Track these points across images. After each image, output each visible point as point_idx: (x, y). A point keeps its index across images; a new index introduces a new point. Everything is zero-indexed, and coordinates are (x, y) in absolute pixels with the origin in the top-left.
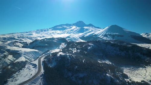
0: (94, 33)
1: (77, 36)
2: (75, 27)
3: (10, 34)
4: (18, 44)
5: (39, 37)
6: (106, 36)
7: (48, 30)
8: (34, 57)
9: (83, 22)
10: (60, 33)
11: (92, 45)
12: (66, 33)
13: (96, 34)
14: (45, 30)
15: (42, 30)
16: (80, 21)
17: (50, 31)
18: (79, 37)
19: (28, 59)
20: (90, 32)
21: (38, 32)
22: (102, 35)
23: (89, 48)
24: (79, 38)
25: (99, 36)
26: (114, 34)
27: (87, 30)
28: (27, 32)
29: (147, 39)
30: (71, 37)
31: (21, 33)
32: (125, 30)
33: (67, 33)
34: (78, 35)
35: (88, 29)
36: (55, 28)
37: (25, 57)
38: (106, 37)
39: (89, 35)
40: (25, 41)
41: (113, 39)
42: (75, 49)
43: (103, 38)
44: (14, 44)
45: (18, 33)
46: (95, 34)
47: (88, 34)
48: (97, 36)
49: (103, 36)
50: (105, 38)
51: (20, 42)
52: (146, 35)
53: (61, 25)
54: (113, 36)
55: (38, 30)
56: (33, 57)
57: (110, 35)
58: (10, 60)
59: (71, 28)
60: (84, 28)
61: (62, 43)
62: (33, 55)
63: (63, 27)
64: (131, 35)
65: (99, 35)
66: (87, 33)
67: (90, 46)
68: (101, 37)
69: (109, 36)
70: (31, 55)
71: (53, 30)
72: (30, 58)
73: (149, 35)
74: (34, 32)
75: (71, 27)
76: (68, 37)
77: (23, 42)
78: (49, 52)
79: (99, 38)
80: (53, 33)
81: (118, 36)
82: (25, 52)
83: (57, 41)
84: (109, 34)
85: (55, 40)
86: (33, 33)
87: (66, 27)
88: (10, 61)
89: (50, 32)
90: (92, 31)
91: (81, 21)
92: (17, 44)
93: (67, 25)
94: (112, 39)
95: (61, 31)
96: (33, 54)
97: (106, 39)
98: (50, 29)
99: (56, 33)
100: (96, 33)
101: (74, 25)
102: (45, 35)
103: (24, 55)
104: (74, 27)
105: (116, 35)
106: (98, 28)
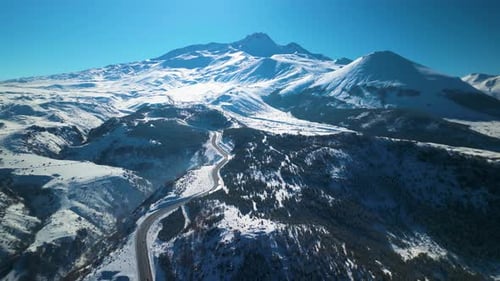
0: (313, 82)
1: (255, 93)
2: (243, 57)
3: (15, 81)
4: (43, 141)
5: (120, 98)
6: (355, 91)
7: (147, 67)
8: (112, 203)
9: (269, 38)
10: (192, 79)
11: (345, 155)
12: (213, 80)
13: (319, 87)
14: (137, 68)
15: (125, 69)
16: (258, 32)
17: (155, 69)
18: (262, 97)
19: (88, 219)
20: (297, 76)
21: (113, 73)
22: (343, 89)
23: (335, 172)
24: (261, 100)
25: (332, 94)
26: (387, 84)
27: (286, 67)
28: (73, 76)
29: (489, 97)
30: (235, 97)
31: (52, 77)
32: (421, 69)
33: (216, 80)
34: (256, 90)
35: (289, 65)
36: (171, 60)
37: (75, 210)
38: (359, 98)
39: (296, 89)
40: (69, 122)
41: (383, 103)
42: (276, 178)
43: (349, 101)
44: (30, 141)
45: (41, 78)
46: (317, 84)
47: (292, 86)
48: (324, 90)
49: (344, 94)
50: (353, 101)
51: (52, 130)
52: (485, 82)
53: (192, 49)
54: (383, 94)
55: (112, 67)
56: (106, 204)
57: (371, 89)
58: (14, 231)
59: (228, 58)
60: (275, 62)
61: (212, 134)
62: (106, 199)
63: (201, 57)
64: (444, 91)
65: (332, 89)
66: (285, 80)
67: (335, 161)
68: (341, 98)
69: (367, 94)
70: (97, 198)
71: (164, 66)
72: (97, 209)
73: (494, 81)
74: (98, 74)
75: (227, 54)
76: (224, 98)
77: (64, 129)
78: (172, 195)
79: (332, 99)
80: (166, 78)
81: (400, 92)
82: (74, 184)
83: (189, 121)
84: (369, 84)
85: (183, 117)
86: (96, 78)
87: (209, 55)
88: (13, 238)
89: (157, 73)
90: (305, 72)
91: (261, 34)
92: (38, 137)
93: (212, 47)
94: (379, 105)
95: (194, 71)
96: (105, 192)
97: (357, 105)
98: (153, 61)
99: (177, 79)
100: (322, 81)
101: (236, 46)
102: (139, 88)
103: (70, 197)
104: (237, 57)
105: (392, 89)
106: (320, 57)
